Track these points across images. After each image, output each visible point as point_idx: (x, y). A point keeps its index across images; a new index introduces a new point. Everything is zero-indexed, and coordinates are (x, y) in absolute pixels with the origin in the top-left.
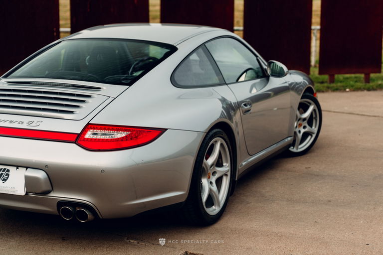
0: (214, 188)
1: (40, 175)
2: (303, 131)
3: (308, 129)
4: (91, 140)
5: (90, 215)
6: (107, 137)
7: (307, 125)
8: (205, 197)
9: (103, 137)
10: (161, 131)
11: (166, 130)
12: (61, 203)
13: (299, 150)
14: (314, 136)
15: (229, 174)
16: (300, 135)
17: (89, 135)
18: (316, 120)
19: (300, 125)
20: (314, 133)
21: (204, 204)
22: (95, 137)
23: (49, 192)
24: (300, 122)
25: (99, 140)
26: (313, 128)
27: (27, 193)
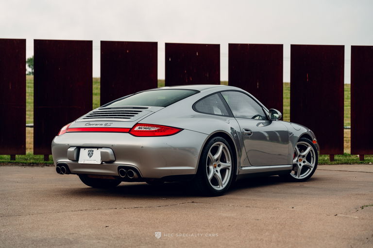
0: (219, 174)
1: (109, 151)
2: (303, 164)
3: (307, 163)
4: (138, 131)
5: (135, 174)
6: (147, 130)
7: (306, 161)
8: (210, 177)
9: (145, 130)
10: (180, 130)
11: (183, 129)
12: (120, 167)
13: (300, 178)
14: (312, 169)
15: (230, 168)
16: (300, 167)
17: (137, 129)
18: (313, 158)
19: (301, 160)
20: (312, 167)
21: (210, 181)
22: (140, 129)
23: (114, 161)
24: (300, 158)
25: (143, 131)
26: (312, 163)
27: (102, 163)
